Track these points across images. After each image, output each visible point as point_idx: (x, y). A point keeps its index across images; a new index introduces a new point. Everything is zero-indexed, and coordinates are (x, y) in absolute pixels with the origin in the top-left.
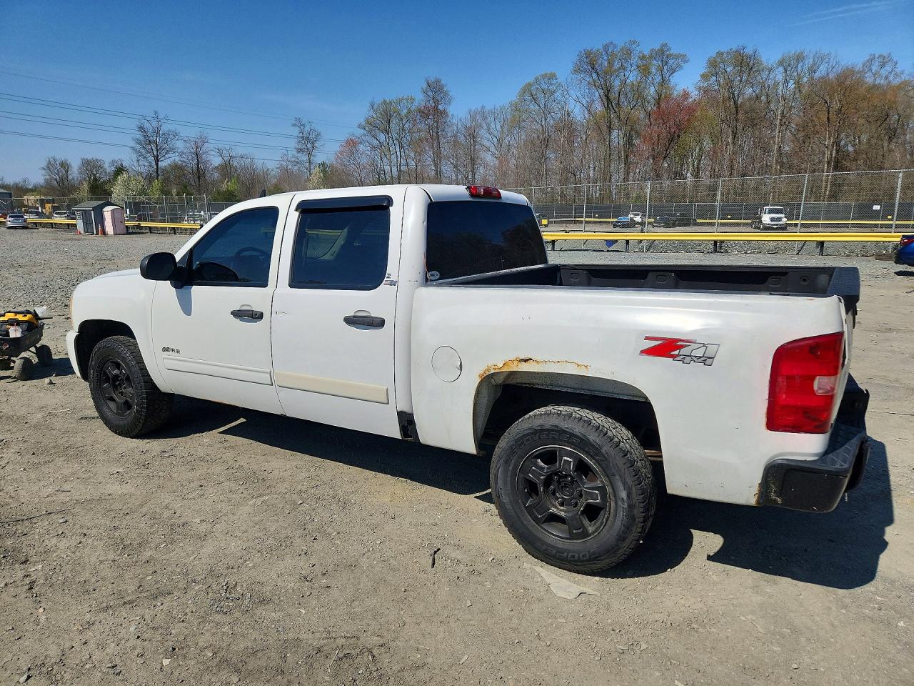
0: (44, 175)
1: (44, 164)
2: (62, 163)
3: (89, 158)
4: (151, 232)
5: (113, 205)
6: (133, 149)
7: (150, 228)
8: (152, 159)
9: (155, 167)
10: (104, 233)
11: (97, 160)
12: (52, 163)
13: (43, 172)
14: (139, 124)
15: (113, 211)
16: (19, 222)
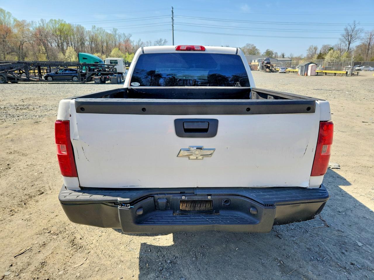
0: (307, 53)
1: (308, 48)
2: (315, 47)
3: (326, 44)
4: (326, 75)
5: (314, 63)
6: (340, 39)
7: (326, 73)
8: (347, 43)
9: (348, 46)
10: (307, 75)
11: (329, 45)
12: (311, 47)
13: (307, 51)
14: (345, 28)
15: (312, 66)
16: (283, 71)
